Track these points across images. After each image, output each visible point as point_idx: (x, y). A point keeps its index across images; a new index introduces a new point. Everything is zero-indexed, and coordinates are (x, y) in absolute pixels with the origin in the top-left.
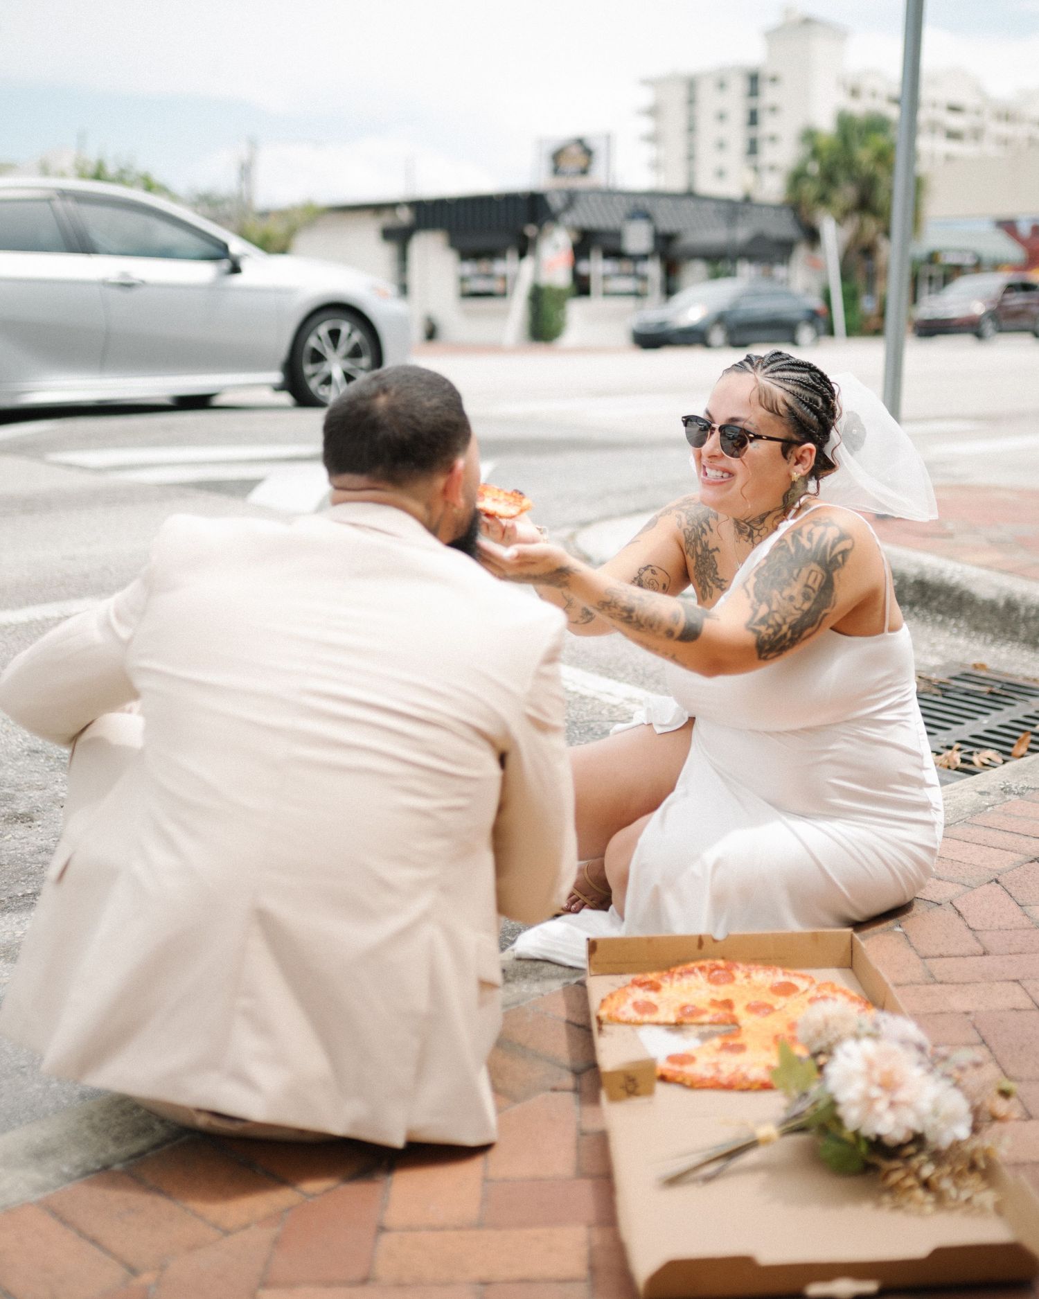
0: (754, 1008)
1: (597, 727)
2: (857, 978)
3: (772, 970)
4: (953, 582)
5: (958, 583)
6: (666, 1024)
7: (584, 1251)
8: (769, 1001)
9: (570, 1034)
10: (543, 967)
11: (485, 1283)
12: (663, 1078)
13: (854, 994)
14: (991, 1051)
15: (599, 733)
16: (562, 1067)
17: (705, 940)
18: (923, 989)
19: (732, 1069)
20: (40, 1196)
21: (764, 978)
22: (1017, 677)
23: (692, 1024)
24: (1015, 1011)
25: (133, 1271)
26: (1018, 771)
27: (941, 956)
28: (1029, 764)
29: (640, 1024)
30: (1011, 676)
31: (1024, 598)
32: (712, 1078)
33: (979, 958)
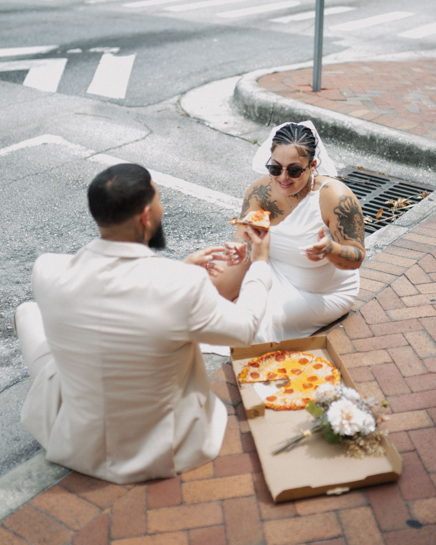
0: (293, 372)
1: (207, 217)
2: (329, 353)
3: (298, 353)
4: (348, 127)
5: (350, 128)
6: (263, 381)
7: (251, 484)
8: (299, 368)
9: (229, 389)
10: (213, 356)
11: (223, 500)
12: (267, 407)
13: (329, 362)
14: (378, 384)
15: (209, 220)
16: (229, 405)
17: (273, 344)
18: (353, 355)
19: (290, 402)
20: (58, 481)
21: (296, 357)
22: (376, 172)
23: (272, 381)
24: (385, 364)
25: (102, 509)
26: (380, 236)
27: (358, 339)
28: (384, 231)
29: (254, 382)
30: (373, 172)
31: (378, 135)
32: (284, 406)
33: (371, 338)
